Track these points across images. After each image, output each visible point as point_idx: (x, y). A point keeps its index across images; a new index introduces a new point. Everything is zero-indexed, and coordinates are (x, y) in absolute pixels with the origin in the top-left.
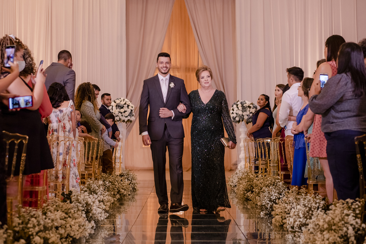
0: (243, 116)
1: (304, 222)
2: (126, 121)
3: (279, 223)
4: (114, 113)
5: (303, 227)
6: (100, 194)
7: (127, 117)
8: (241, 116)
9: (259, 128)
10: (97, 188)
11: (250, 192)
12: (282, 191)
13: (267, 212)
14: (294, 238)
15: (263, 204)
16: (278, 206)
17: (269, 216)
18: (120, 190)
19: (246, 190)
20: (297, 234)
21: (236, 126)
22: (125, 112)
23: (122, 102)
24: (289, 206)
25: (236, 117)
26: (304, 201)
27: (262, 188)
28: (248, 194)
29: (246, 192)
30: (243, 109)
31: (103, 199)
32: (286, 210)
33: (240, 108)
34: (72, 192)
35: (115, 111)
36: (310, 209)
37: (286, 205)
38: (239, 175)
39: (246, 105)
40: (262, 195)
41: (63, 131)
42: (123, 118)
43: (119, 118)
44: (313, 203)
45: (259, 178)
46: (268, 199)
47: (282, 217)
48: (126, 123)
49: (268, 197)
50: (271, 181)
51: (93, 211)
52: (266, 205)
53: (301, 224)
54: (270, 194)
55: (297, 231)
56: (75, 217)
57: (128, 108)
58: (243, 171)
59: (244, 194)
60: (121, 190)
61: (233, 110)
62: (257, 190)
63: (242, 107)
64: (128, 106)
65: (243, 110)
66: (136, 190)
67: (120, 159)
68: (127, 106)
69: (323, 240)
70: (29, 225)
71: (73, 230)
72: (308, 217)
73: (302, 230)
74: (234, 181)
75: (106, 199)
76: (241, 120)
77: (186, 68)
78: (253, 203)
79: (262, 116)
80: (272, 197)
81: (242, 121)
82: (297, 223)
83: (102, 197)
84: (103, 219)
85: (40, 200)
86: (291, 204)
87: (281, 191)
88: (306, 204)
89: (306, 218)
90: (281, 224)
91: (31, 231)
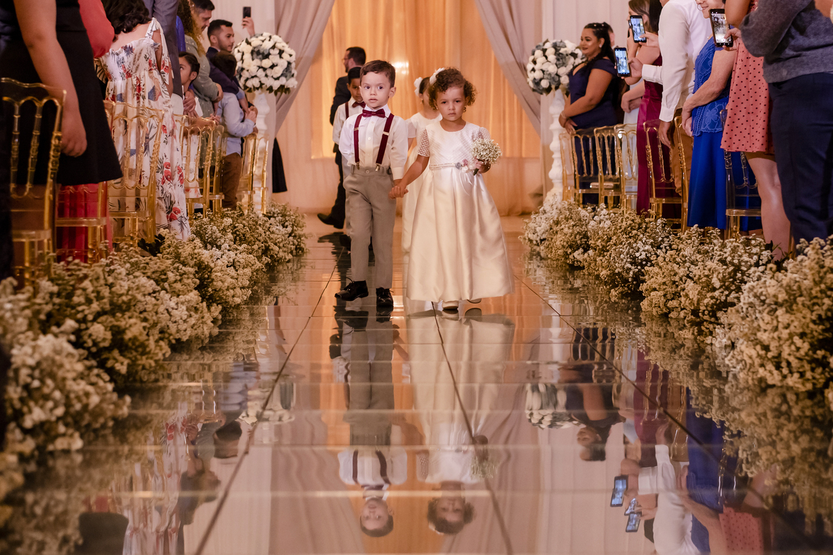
0: (559, 76)
1: (723, 298)
2: (275, 88)
3: (659, 309)
4: (248, 71)
5: (721, 310)
6: (228, 248)
7: (277, 79)
8: (553, 76)
9: (593, 107)
10: (220, 235)
11: (581, 250)
12: (663, 241)
13: (626, 289)
14: (698, 337)
15: (616, 271)
16: (656, 269)
17: (629, 298)
18: (269, 246)
19: (571, 246)
20: (707, 328)
21: (539, 102)
22: (273, 67)
23: (266, 42)
24: (682, 269)
25: (541, 80)
26: (721, 251)
27: (611, 239)
28: (576, 254)
29: (569, 251)
30: (558, 60)
31: (234, 260)
32: (677, 278)
33: (552, 57)
34: (164, 238)
35: (249, 66)
36: (737, 268)
37: (676, 266)
38: (549, 214)
39: (566, 51)
40: (615, 250)
41: (136, 97)
42: (269, 82)
43: (260, 82)
44: (744, 255)
45: (602, 217)
46: (629, 260)
47: (665, 295)
48: (276, 94)
49: (627, 254)
50: (633, 220)
51: (215, 283)
52: (624, 274)
53: (715, 304)
54: (632, 248)
55: (706, 321)
56: (177, 291)
57: (281, 57)
58: (560, 206)
59: (566, 255)
60: (272, 246)
61: (535, 62)
62: (599, 243)
63: (555, 54)
64: (281, 52)
65: (558, 63)
66: (303, 251)
67: (263, 182)
68: (278, 52)
69: (776, 329)
70: (76, 299)
71: (173, 319)
72: (733, 287)
73: (717, 319)
74: (538, 229)
75: (242, 261)
76: (553, 87)
78: (589, 274)
79: (598, 79)
80: (637, 254)
81: (557, 88)
82: (706, 301)
83: (232, 254)
84: (238, 300)
85: (92, 250)
86: (687, 264)
87: (660, 239)
88: (726, 258)
89: (727, 288)
90: (664, 310)
91: (83, 311)
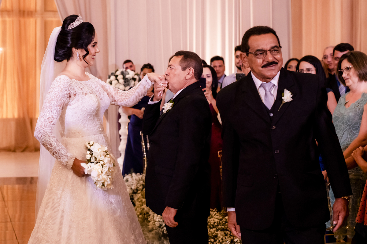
30: (125, 82)
33: (121, 81)
39: (129, 77)
63: (123, 79)
77: (20, 11)
